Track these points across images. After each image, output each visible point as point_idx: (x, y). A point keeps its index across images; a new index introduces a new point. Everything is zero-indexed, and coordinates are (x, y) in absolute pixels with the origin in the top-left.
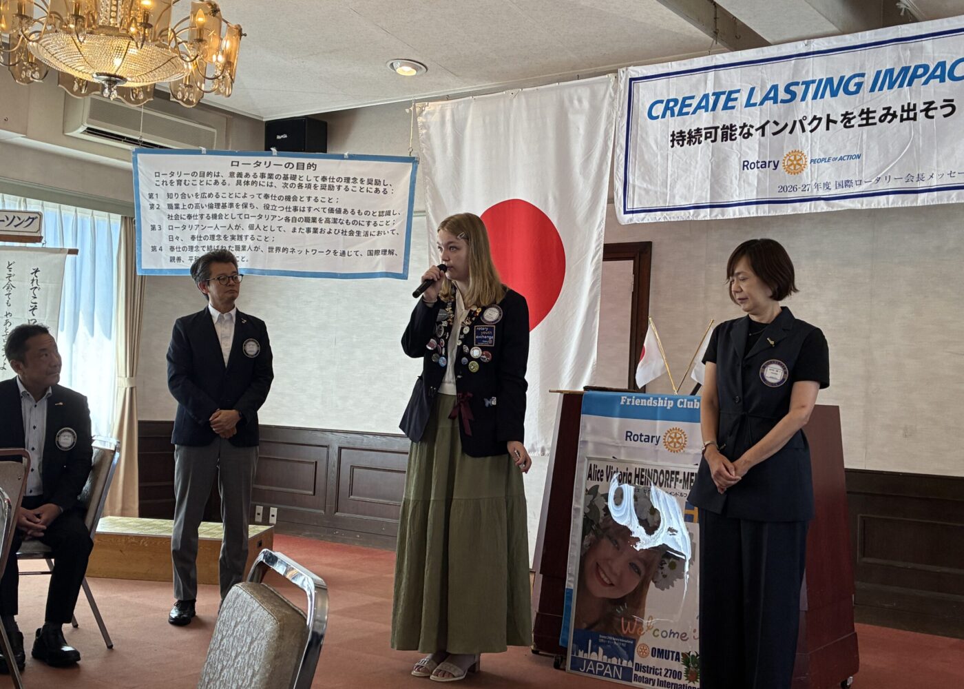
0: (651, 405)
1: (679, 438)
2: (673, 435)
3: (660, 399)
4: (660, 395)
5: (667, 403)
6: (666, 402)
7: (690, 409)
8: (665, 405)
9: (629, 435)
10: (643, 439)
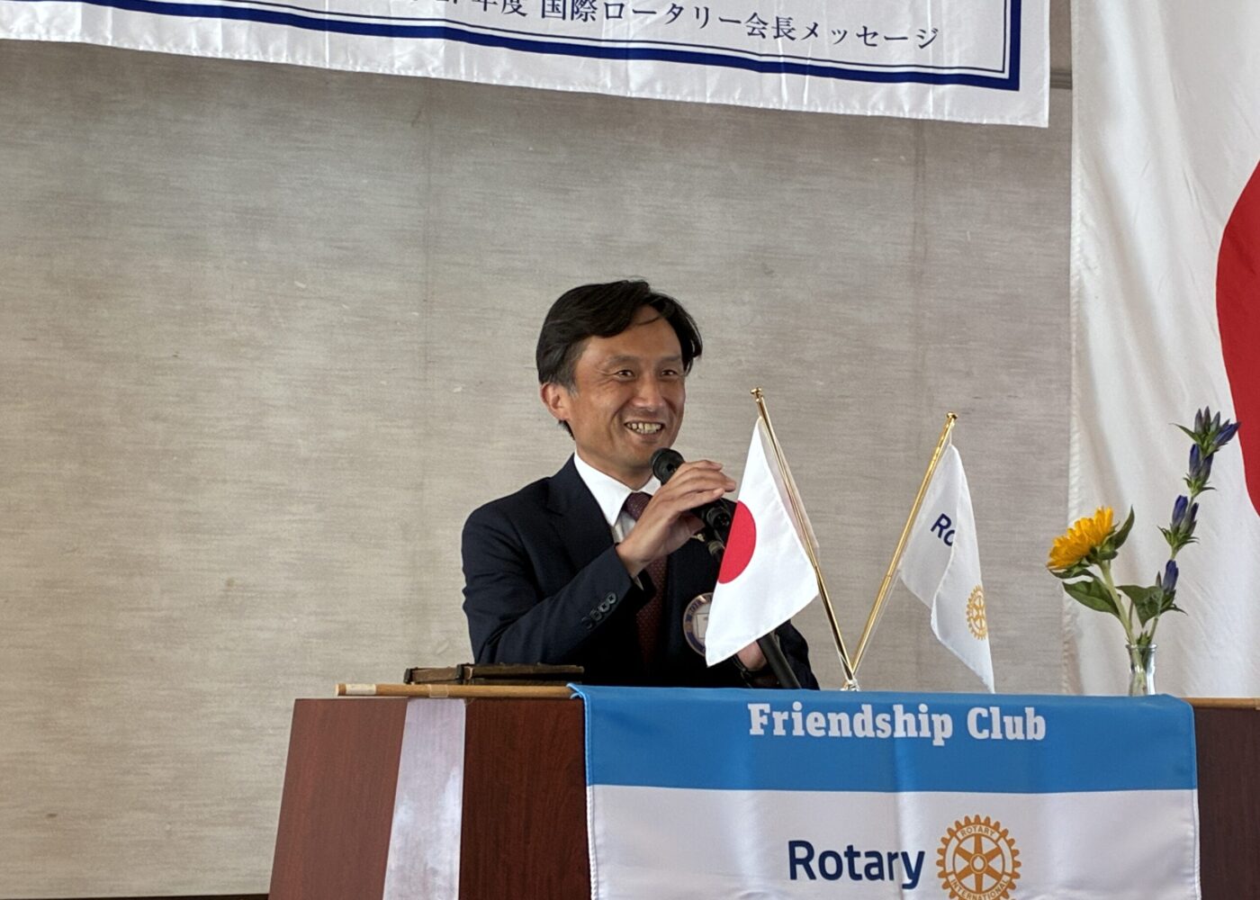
0: (870, 734)
1: (991, 855)
2: (969, 846)
3: (898, 709)
4: (897, 697)
5: (931, 723)
6: (924, 719)
7: (1016, 740)
8: (925, 733)
9: (801, 858)
10: (860, 869)
